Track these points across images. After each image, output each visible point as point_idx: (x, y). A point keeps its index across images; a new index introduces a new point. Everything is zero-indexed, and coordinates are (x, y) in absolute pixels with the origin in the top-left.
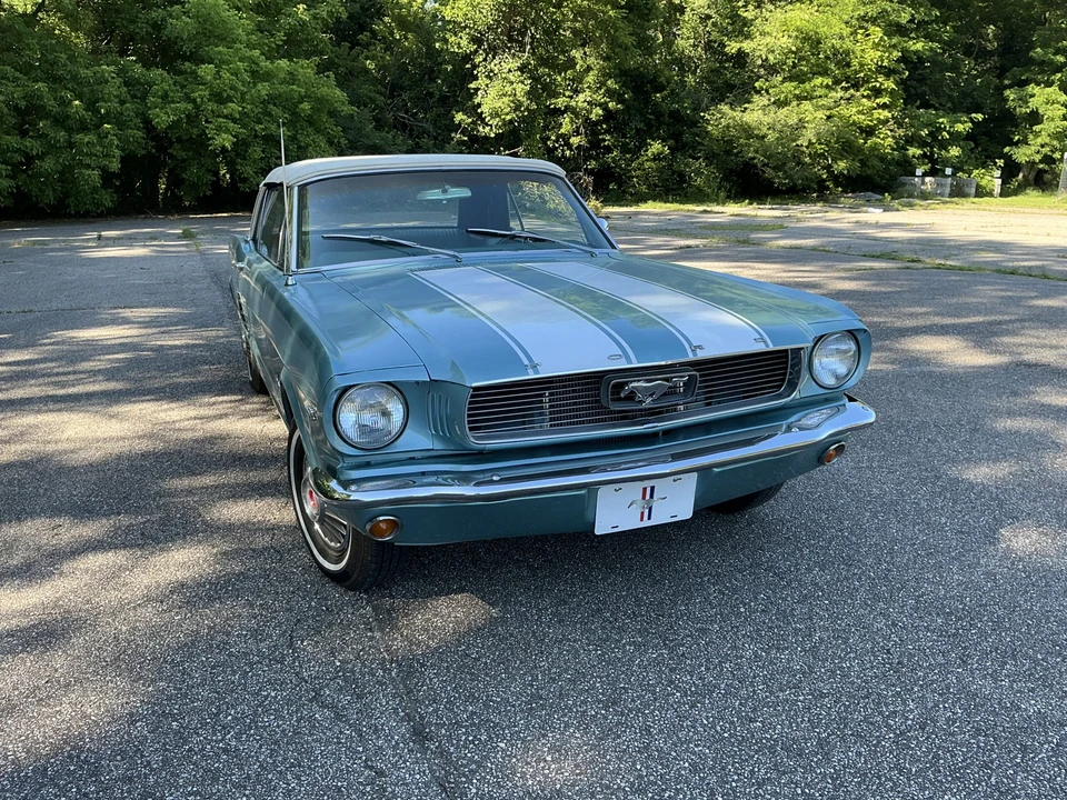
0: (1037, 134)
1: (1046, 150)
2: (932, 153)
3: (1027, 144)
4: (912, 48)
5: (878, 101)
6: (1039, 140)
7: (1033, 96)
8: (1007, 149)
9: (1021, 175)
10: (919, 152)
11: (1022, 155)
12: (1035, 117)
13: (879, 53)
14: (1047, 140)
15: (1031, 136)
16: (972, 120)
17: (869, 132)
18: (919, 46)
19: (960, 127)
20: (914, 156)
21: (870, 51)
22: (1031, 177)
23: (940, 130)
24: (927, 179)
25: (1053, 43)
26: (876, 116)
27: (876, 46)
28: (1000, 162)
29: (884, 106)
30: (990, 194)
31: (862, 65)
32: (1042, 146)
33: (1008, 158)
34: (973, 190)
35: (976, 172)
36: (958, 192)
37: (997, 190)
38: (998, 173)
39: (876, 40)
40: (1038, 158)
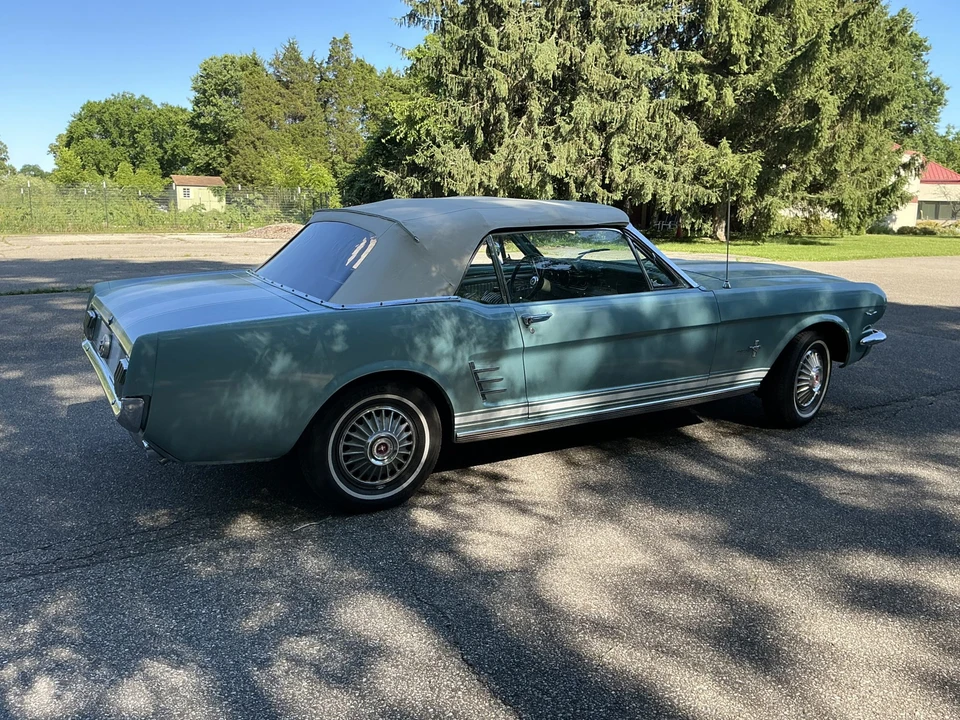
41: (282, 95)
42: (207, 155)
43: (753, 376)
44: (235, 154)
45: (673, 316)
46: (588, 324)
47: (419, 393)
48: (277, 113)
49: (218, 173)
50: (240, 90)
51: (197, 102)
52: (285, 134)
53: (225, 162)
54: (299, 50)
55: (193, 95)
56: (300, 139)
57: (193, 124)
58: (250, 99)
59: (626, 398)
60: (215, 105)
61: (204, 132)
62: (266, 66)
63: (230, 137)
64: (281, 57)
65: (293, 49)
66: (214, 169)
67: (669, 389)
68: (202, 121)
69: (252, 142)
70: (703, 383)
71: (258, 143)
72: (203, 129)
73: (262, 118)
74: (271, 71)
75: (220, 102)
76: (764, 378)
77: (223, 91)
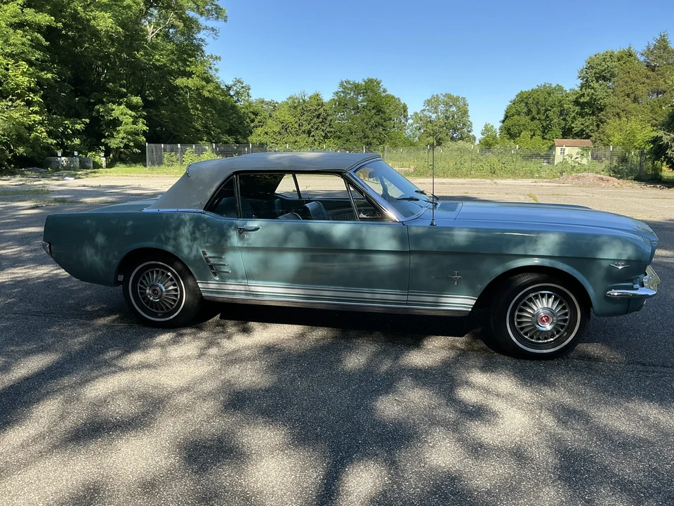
0: (118, 132)
1: (125, 141)
2: (63, 143)
3: (113, 137)
4: (45, 77)
5: (31, 109)
6: (121, 135)
7: (113, 110)
8: (103, 140)
9: (111, 155)
10: (55, 141)
11: (114, 143)
12: (116, 123)
13: (28, 79)
14: (125, 135)
15: (115, 133)
16: (83, 123)
17: (30, 128)
18: (49, 76)
19: (78, 127)
20: (51, 144)
21: (20, 77)
22: (117, 156)
23: (66, 128)
24: (63, 158)
25: (117, 81)
26: (32, 119)
27: (23, 74)
28: (103, 148)
29: (36, 113)
30: (100, 167)
31: (18, 85)
32: (123, 139)
33: (106, 145)
34: (92, 165)
35: (89, 154)
36: (83, 166)
37: (104, 164)
38: (102, 154)
39: (25, 70)
40: (122, 145)
41: (648, 77)
42: (582, 124)
43: (460, 302)
44: (602, 123)
45: (361, 241)
46: (286, 238)
47: (179, 266)
48: (642, 90)
49: (588, 137)
50: (613, 75)
51: (581, 88)
52: (646, 106)
53: (596, 128)
54: (668, 40)
55: (579, 82)
56: (657, 109)
57: (576, 103)
58: (621, 82)
59: (327, 296)
60: (593, 88)
61: (583, 108)
62: (638, 56)
63: (601, 110)
64: (652, 48)
65: (664, 40)
66: (587, 134)
67: (368, 296)
68: (582, 100)
69: (618, 114)
70: (405, 298)
71: (622, 114)
72: (582, 105)
73: (628, 95)
74: (642, 59)
75: (596, 85)
76: (474, 306)
77: (601, 77)
